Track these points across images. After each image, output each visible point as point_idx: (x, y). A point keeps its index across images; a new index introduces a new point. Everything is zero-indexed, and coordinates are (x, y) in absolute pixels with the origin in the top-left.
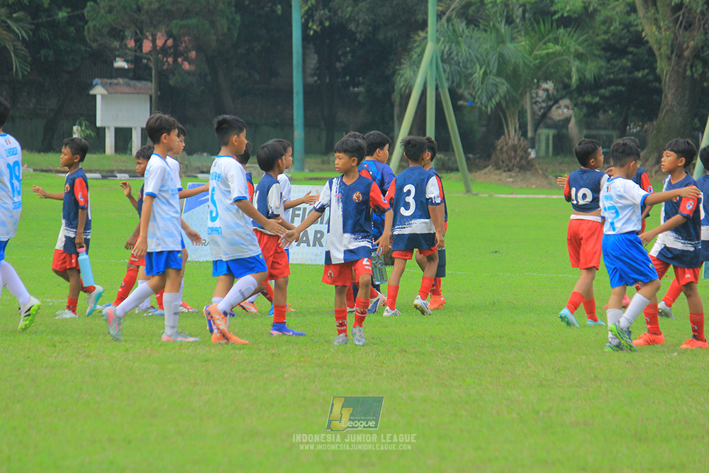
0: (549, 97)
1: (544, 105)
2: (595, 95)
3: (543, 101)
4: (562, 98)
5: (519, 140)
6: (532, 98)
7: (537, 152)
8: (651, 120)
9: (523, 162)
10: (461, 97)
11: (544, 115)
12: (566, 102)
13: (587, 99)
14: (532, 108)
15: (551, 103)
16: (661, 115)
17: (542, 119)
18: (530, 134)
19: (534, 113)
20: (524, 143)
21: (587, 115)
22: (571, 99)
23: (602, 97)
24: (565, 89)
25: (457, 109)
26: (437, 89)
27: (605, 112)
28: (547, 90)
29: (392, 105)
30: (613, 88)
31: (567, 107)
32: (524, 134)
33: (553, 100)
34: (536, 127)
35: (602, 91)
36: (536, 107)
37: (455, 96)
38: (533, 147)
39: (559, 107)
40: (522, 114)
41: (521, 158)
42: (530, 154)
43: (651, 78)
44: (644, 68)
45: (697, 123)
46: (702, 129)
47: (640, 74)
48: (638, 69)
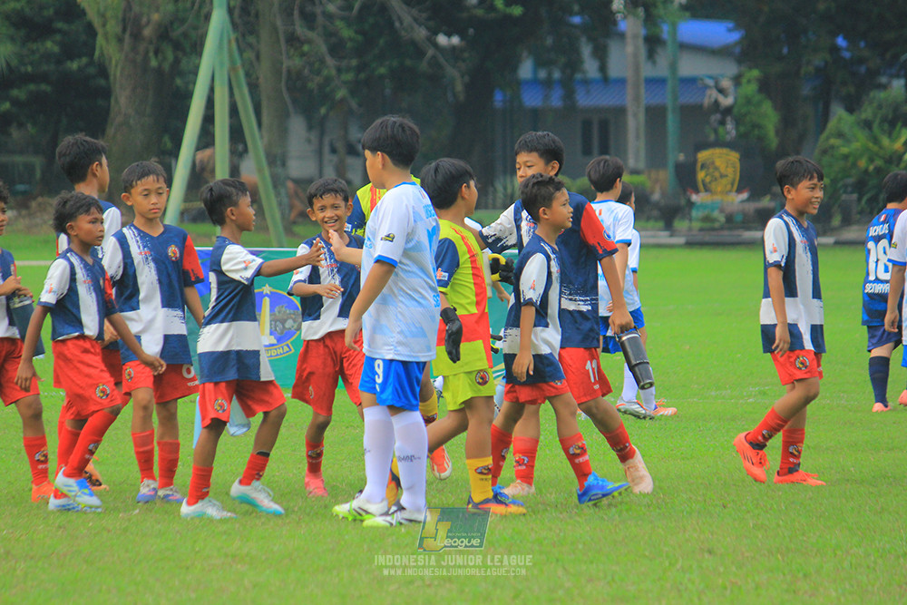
2: (4, 99)
23: (15, 102)
27: (21, 125)
30: (32, 87)
35: (15, 92)
43: (92, 70)
44: (80, 56)
45: (167, 142)
46: (175, 153)
47: (74, 65)
48: (71, 58)
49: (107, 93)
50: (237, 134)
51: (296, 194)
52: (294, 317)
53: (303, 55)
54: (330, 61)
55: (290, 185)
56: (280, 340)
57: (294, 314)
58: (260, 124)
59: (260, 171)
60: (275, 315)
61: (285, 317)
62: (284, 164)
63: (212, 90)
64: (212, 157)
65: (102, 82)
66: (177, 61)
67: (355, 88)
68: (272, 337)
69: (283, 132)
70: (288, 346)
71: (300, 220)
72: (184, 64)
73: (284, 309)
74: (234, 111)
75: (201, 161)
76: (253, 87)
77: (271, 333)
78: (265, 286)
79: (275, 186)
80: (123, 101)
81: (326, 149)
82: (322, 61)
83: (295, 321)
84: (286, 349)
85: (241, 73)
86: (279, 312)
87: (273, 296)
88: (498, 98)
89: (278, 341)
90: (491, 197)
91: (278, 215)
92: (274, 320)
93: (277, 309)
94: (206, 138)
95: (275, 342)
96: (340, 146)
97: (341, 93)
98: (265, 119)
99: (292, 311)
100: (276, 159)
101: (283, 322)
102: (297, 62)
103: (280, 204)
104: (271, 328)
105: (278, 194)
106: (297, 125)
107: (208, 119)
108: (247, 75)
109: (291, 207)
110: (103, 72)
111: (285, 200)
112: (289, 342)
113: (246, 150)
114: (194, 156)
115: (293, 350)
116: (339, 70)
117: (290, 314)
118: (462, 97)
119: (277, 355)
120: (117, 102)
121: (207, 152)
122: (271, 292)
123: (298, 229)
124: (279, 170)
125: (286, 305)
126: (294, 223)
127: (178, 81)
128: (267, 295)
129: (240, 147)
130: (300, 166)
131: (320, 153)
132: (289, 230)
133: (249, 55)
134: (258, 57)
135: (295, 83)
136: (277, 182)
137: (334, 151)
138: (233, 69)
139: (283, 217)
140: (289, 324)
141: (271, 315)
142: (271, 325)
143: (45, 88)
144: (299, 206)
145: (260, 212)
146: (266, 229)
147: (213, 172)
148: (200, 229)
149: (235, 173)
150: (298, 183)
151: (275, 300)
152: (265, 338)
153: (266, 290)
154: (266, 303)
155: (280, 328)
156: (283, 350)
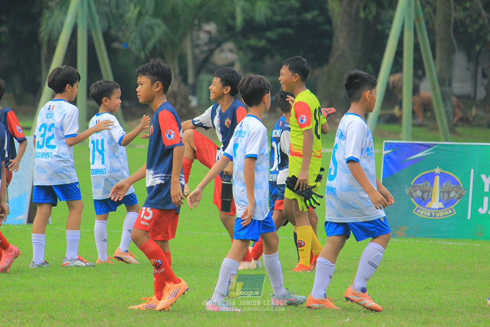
0: (211, 40)
1: (206, 48)
2: (260, 38)
3: (206, 44)
4: (225, 40)
5: (179, 86)
6: (193, 41)
7: (199, 100)
8: (321, 65)
9: (184, 111)
10: (116, 39)
11: (206, 60)
12: (229, 45)
13: (253, 42)
14: (193, 52)
15: (213, 46)
16: (332, 60)
17: (205, 65)
18: (191, 80)
19: (195, 58)
20: (184, 89)
21: (253, 60)
22: (235, 42)
23: (269, 40)
24: (229, 31)
25: (111, 52)
26: (89, 31)
27: (272, 56)
28: (209, 32)
29: (39, 47)
30: (280, 30)
31: (231, 51)
32: (185, 80)
33: (216, 43)
34: (198, 72)
35: (269, 34)
36: (197, 51)
37: (108, 38)
38: (194, 93)
39: (222, 51)
40: (182, 58)
41: (182, 106)
42: (190, 102)
45: (370, 69)
47: (309, 16)
49: (330, 35)
50: (418, 64)
51: (458, 106)
52: (456, 190)
53: (464, 10)
55: (454, 99)
56: (446, 205)
57: (456, 188)
58: (434, 57)
59: (434, 89)
60: (443, 188)
61: (450, 190)
62: (450, 85)
63: (402, 33)
64: (401, 79)
65: (328, 27)
68: (441, 203)
69: (449, 63)
70: (451, 209)
71: (460, 123)
73: (449, 184)
74: (417, 48)
75: (393, 82)
76: (431, 32)
77: (440, 201)
78: (436, 168)
79: (444, 99)
80: (341, 40)
81: (480, 75)
82: (478, 14)
83: (457, 192)
84: (450, 211)
85: (423, 22)
86: (446, 186)
87: (442, 176)
89: (445, 206)
91: (445, 121)
92: (442, 192)
93: (444, 184)
94: (397, 66)
95: (442, 206)
98: (438, 54)
99: (455, 186)
100: (445, 81)
101: (449, 193)
102: (460, 15)
103: (446, 112)
104: (440, 197)
105: (445, 106)
106: (460, 59)
107: (399, 53)
108: (427, 23)
109: (455, 114)
111: (451, 110)
112: (452, 207)
113: (424, 74)
114: (389, 77)
115: (455, 213)
117: (453, 188)
119: (444, 216)
120: (337, 41)
121: (397, 76)
122: (441, 173)
123: (459, 130)
124: (447, 89)
125: (451, 181)
126: (456, 125)
128: (437, 174)
129: (420, 73)
130: (461, 86)
132: (452, 130)
134: (434, 11)
136: (445, 97)
138: (417, 19)
139: (449, 121)
140: (453, 194)
141: (440, 188)
142: (440, 195)
143: (289, 31)
144: (460, 114)
145: (433, 117)
146: (436, 129)
147: (401, 90)
148: (393, 128)
149: (416, 90)
150: (459, 97)
151: (444, 177)
152: (436, 204)
153: (438, 170)
154: (437, 178)
155: (446, 196)
156: (447, 212)
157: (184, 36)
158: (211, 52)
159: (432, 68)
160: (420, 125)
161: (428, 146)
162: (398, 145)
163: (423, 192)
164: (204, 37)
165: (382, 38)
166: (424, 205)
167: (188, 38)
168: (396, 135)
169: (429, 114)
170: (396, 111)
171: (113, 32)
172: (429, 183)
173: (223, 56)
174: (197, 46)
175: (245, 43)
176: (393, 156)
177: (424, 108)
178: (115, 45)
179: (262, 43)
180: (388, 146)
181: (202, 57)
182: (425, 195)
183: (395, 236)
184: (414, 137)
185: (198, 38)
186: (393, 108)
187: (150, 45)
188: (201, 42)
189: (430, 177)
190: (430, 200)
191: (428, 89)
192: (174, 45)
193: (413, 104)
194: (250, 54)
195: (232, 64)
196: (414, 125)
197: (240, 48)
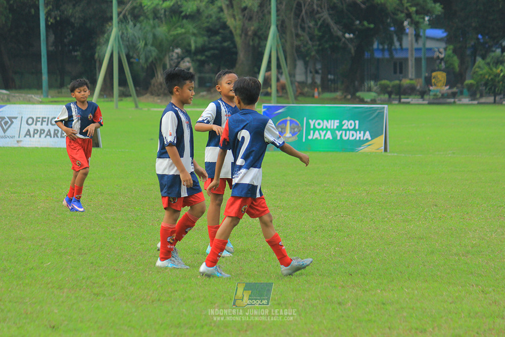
0: (178, 57)
1: (176, 61)
2: (202, 55)
3: (176, 59)
4: (185, 57)
6: (169, 57)
10: (132, 57)
12: (187, 59)
13: (199, 57)
14: (170, 63)
15: (180, 59)
16: (237, 66)
19: (171, 65)
21: (199, 66)
22: (190, 57)
23: (207, 56)
24: (188, 52)
25: (130, 64)
26: (119, 53)
27: (209, 64)
28: (177, 53)
29: (95, 62)
30: (212, 51)
31: (188, 62)
33: (181, 58)
35: (207, 53)
36: (172, 62)
37: (128, 57)
39: (184, 62)
40: (164, 66)
43: (232, 46)
44: (228, 41)
45: (256, 70)
46: (259, 72)
47: (226, 44)
48: (225, 42)
49: (236, 53)
50: (279, 67)
51: (299, 87)
53: (301, 40)
54: (310, 42)
55: (296, 84)
57: (298, 126)
58: (286, 63)
59: (286, 79)
62: (294, 76)
63: (271, 52)
64: (270, 75)
65: (234, 50)
66: (259, 43)
67: (318, 51)
69: (295, 66)
72: (262, 44)
74: (278, 59)
75: (267, 76)
76: (285, 51)
77: (290, 133)
80: (242, 56)
81: (308, 72)
82: (307, 43)
83: (298, 128)
85: (281, 47)
87: (290, 121)
88: (366, 54)
90: (363, 87)
91: (292, 94)
92: (291, 128)
93: (292, 125)
94: (269, 68)
95: (291, 136)
96: (312, 70)
97: (313, 53)
98: (288, 62)
100: (292, 75)
101: (294, 129)
102: (299, 43)
103: (293, 90)
104: (290, 131)
105: (292, 87)
106: (300, 64)
107: (269, 62)
108: (283, 47)
109: (297, 91)
110: (235, 47)
112: (296, 136)
113: (282, 73)
114: (265, 73)
115: (297, 139)
116: (313, 46)
117: (296, 126)
118: (353, 54)
120: (239, 56)
121: (269, 73)
123: (300, 98)
124: (293, 79)
125: (295, 123)
126: (298, 96)
127: (260, 49)
128: (288, 120)
129: (280, 72)
130: (300, 78)
131: (306, 73)
132: (296, 99)
133: (283, 40)
134: (286, 41)
135: (298, 50)
136: (292, 83)
137: (311, 72)
138: (278, 45)
139: (294, 95)
140: (296, 130)
143: (216, 52)
144: (299, 91)
145: (286, 93)
146: (288, 98)
147: (271, 80)
148: (267, 98)
149: (278, 80)
150: (299, 83)
151: (291, 122)
152: (288, 134)
153: (289, 118)
154: (288, 123)
155: (293, 131)
156: (294, 138)
157: (166, 55)
158: (179, 63)
159: (285, 69)
160: (281, 97)
161: (283, 107)
162: (269, 106)
163: (282, 129)
164: (175, 55)
165: (262, 54)
166: (282, 135)
167: (167, 56)
168: (269, 102)
169: (285, 91)
170: (269, 90)
171: (131, 54)
172: (285, 125)
173: (185, 64)
174: (172, 60)
175: (195, 58)
176: (267, 112)
177: (282, 89)
178: (132, 60)
179: (203, 58)
180: (265, 107)
181: (174, 65)
182: (283, 131)
183: (268, 151)
184: (278, 103)
185: (172, 56)
186: (267, 88)
187: (150, 60)
188: (174, 58)
189: (285, 122)
190: (285, 133)
191: (284, 79)
192: (161, 60)
193: (277, 86)
194: (197, 63)
195: (189, 69)
196: (278, 97)
197: (193, 61)
